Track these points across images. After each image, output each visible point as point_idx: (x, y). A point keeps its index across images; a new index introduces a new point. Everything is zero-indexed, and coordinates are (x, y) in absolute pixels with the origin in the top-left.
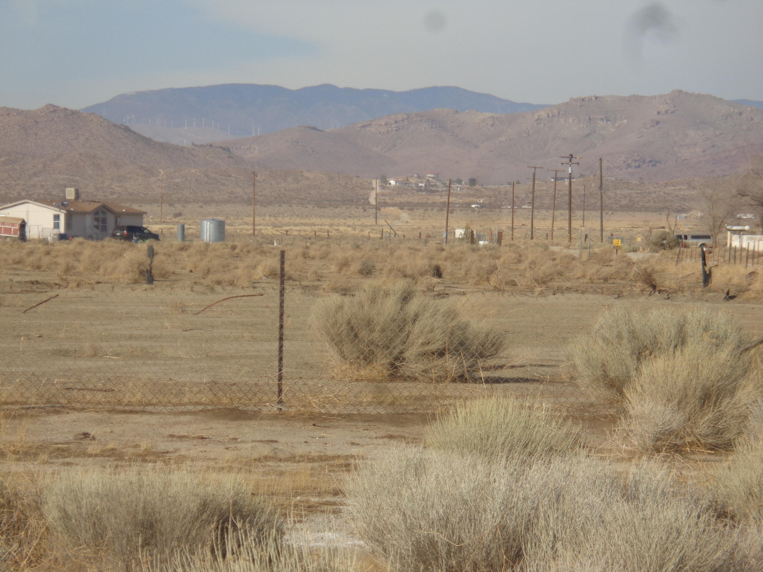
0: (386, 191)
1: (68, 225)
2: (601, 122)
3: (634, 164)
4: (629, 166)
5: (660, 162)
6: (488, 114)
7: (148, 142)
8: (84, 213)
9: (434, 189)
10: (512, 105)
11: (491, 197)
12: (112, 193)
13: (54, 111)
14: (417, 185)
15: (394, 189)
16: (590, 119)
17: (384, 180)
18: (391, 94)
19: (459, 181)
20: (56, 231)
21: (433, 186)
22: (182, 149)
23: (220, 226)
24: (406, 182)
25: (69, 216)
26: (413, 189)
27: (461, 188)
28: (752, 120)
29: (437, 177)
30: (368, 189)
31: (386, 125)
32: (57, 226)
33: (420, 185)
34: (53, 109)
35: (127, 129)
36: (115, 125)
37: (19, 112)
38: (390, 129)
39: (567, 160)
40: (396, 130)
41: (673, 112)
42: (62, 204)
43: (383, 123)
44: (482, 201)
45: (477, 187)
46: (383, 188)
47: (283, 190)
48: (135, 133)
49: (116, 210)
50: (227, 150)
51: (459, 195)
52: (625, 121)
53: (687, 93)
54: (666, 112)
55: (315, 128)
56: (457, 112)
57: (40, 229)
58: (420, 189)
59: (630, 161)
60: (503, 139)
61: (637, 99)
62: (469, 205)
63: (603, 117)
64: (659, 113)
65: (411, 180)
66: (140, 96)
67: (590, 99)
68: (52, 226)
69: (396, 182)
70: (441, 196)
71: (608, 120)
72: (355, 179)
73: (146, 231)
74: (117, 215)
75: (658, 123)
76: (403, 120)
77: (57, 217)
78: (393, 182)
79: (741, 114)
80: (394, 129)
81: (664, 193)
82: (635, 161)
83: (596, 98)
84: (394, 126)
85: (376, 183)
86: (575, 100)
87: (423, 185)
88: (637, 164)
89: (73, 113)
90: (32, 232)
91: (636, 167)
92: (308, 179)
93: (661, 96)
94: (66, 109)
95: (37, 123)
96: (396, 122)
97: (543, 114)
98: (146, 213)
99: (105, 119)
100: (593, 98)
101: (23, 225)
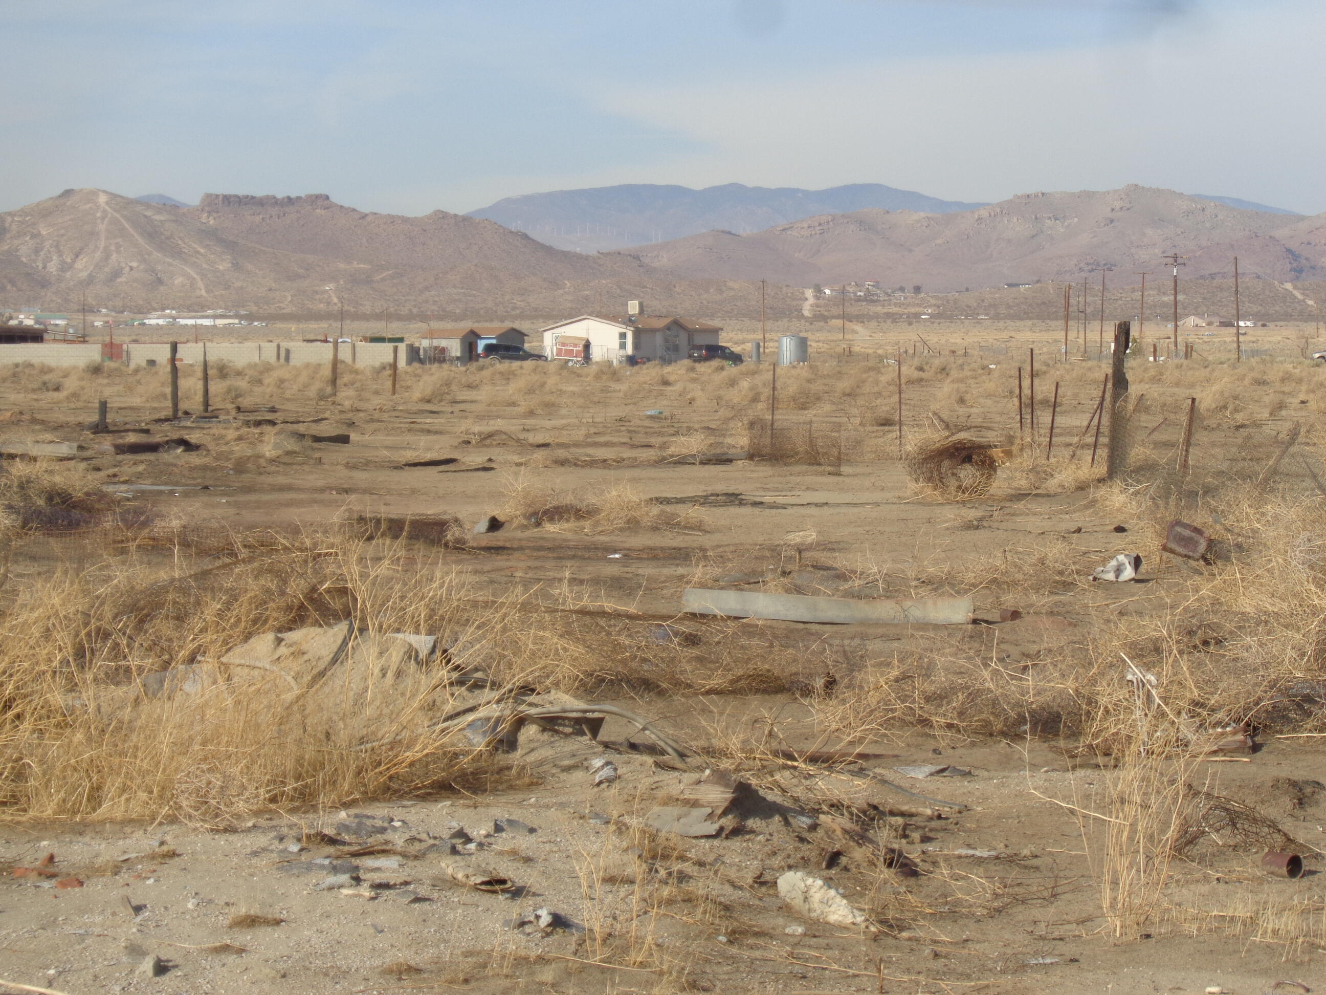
0: (821, 302)
1: (636, 346)
2: (1048, 221)
3: (1087, 268)
4: (1081, 270)
5: (1115, 266)
6: (922, 215)
7: (549, 250)
8: (653, 331)
9: (875, 298)
10: (941, 204)
11: (939, 307)
12: (514, 309)
13: (443, 217)
14: (855, 294)
15: (829, 299)
16: (1036, 218)
17: (818, 290)
18: (806, 193)
19: (902, 289)
20: (622, 352)
21: (872, 295)
22: (587, 258)
23: (803, 344)
24: (843, 291)
25: (637, 334)
26: (851, 299)
27: (905, 298)
28: (1216, 216)
29: (877, 285)
30: (801, 299)
31: (809, 227)
32: (623, 346)
33: (859, 294)
34: (442, 216)
35: (525, 237)
36: (511, 232)
37: (405, 220)
38: (813, 233)
39: (1171, 260)
40: (820, 234)
41: (1128, 209)
42: (629, 321)
43: (805, 225)
44: (930, 311)
45: (922, 295)
46: (817, 298)
47: (705, 302)
48: (533, 240)
49: (690, 326)
50: (636, 258)
51: (903, 304)
52: (1076, 219)
53: (1143, 188)
54: (1121, 208)
55: (729, 233)
56: (888, 212)
57: (605, 350)
58: (859, 299)
59: (1082, 265)
60: (939, 241)
61: (1088, 195)
62: (917, 316)
63: (1051, 215)
64: (1113, 210)
65: (848, 288)
66: (528, 200)
67: (1036, 196)
68: (617, 346)
69: (832, 291)
70: (884, 306)
71: (1056, 219)
72: (784, 289)
73: (727, 351)
74: (691, 333)
75: (1112, 221)
76: (828, 222)
77: (623, 336)
78: (828, 292)
79: (1203, 210)
80: (818, 232)
81: (1132, 300)
82: (1088, 264)
83: (1043, 194)
84: (819, 228)
85: (809, 293)
86: (1019, 197)
87: (862, 294)
88: (1090, 268)
89: (466, 220)
90: (597, 354)
91: (1090, 271)
92: (732, 289)
93: (1115, 191)
94: (456, 215)
95: (425, 231)
96: (820, 225)
97: (984, 213)
98: (722, 329)
99: (500, 226)
100: (1040, 195)
101: (587, 346)
